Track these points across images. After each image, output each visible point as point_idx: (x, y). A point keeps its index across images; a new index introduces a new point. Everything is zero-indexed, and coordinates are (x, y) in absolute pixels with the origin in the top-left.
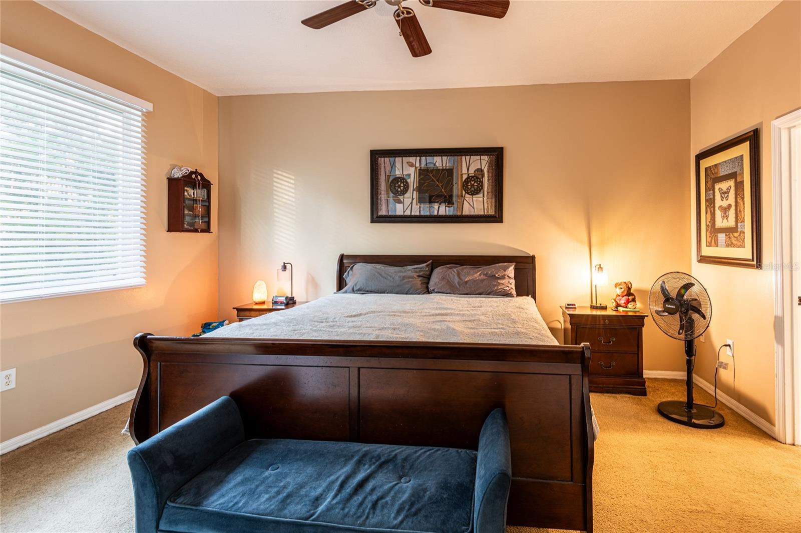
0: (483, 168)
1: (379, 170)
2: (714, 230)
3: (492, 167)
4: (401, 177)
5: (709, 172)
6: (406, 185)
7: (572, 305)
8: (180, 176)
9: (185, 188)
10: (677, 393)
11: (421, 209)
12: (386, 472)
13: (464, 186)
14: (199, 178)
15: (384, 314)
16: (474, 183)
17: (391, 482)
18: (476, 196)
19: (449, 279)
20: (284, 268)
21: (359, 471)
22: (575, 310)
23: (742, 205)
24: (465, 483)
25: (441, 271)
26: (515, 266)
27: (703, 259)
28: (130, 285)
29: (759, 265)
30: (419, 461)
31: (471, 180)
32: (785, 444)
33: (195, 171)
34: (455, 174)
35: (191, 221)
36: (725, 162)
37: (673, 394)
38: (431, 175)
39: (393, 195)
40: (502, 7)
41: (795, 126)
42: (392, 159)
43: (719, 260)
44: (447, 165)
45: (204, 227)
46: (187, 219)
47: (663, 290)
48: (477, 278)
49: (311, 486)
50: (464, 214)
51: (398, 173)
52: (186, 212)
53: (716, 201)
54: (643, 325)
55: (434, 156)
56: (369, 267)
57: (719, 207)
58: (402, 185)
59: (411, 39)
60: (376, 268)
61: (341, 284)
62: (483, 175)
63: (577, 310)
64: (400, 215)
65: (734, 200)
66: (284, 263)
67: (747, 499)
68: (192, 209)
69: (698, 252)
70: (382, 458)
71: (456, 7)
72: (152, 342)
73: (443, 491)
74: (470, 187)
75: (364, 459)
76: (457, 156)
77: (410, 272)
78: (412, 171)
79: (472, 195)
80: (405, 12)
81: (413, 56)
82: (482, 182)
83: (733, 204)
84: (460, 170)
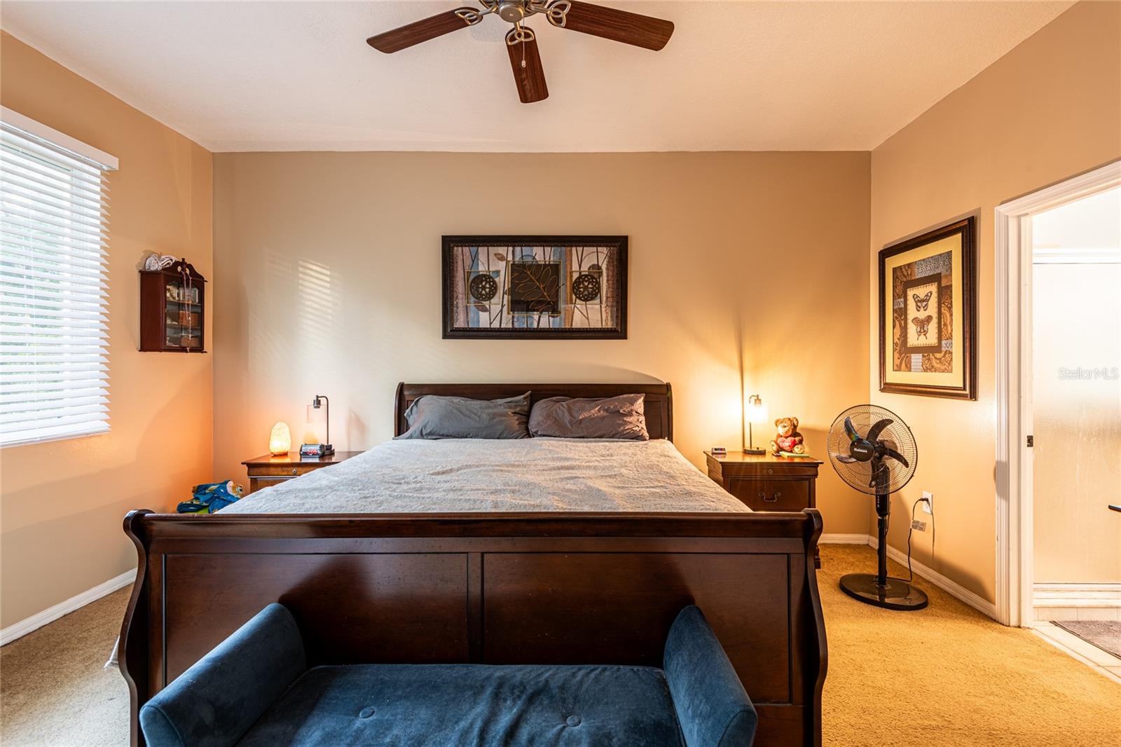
0: (600, 264)
1: (455, 265)
2: (905, 350)
3: (613, 262)
4: (487, 275)
5: (899, 273)
6: (493, 286)
7: (721, 449)
8: (160, 268)
9: (168, 287)
10: (857, 563)
11: (515, 320)
12: (542, 710)
13: (574, 288)
14: (188, 271)
15: (486, 468)
16: (589, 284)
17: (554, 726)
18: (591, 302)
19: (557, 416)
20: (318, 403)
21: (500, 710)
22: (724, 457)
23: (948, 316)
24: (663, 721)
25: (545, 405)
26: (645, 398)
27: (887, 388)
28: (88, 431)
29: (973, 395)
30: (583, 689)
31: (584, 280)
32: (1009, 626)
33: (181, 261)
34: (562, 272)
35: (175, 335)
36: (924, 260)
37: (852, 564)
38: (529, 273)
39: (474, 299)
40: (662, 35)
41: (1027, 214)
42: (474, 249)
43: (912, 388)
44: (552, 259)
45: (195, 344)
46: (169, 332)
47: (849, 428)
48: (596, 415)
49: (434, 739)
50: (574, 327)
51: (482, 268)
52: (169, 322)
53: (909, 312)
54: (816, 475)
55: (533, 246)
56: (443, 401)
57: (913, 320)
58: (488, 286)
59: (524, 76)
60: (453, 402)
61: (401, 427)
62: (600, 274)
63: (727, 456)
64: (484, 328)
65: (936, 310)
66: (318, 397)
67: (988, 705)
68: (176, 317)
69: (881, 377)
70: (528, 687)
71: (597, 29)
72: (152, 524)
73: (637, 737)
74: (582, 289)
75: (502, 691)
76: (565, 246)
77: (502, 407)
78: (501, 266)
79: (586, 300)
80: (523, 34)
81: (522, 101)
82: (598, 283)
83: (935, 316)
84: (569, 267)
